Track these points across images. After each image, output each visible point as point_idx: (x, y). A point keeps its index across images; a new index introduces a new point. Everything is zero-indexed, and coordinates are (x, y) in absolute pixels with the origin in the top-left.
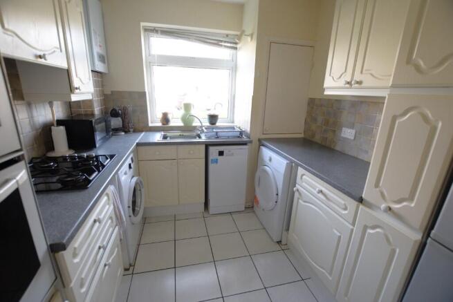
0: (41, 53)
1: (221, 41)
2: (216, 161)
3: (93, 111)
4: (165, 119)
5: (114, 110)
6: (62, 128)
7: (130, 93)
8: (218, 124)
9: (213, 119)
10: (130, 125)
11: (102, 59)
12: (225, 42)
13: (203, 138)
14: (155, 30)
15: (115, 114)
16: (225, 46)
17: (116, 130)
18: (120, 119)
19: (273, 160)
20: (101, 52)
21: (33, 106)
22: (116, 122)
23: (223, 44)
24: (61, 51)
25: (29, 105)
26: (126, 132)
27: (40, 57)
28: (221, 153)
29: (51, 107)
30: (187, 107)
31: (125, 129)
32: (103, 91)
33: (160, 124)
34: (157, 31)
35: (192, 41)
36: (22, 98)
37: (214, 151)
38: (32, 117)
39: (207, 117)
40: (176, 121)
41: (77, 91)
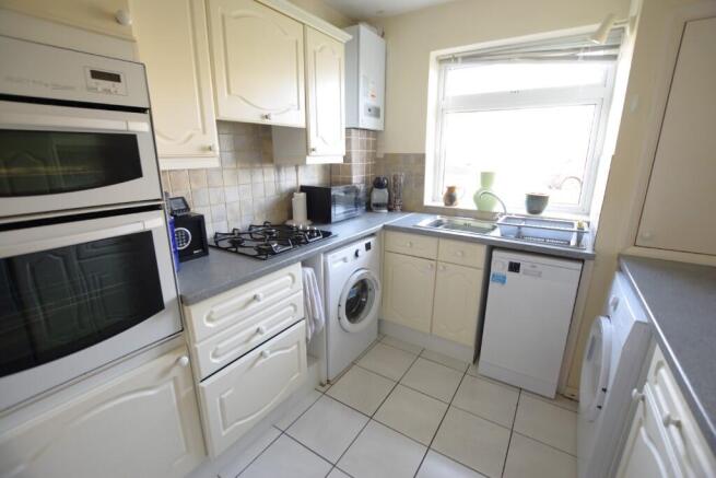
0: (266, 113)
1: (578, 49)
2: (502, 280)
3: (351, 179)
4: (450, 197)
5: (378, 179)
6: (303, 195)
7: (406, 156)
8: (545, 214)
9: (536, 203)
10: (398, 201)
11: (375, 112)
12: (587, 49)
13: (495, 235)
14: (454, 59)
15: (378, 184)
16: (585, 58)
17: (378, 206)
18: (386, 191)
19: (619, 307)
20: (372, 103)
21: (283, 170)
22: (380, 196)
23: (581, 54)
24: (299, 108)
25: (278, 168)
26: (390, 210)
27: (266, 117)
28: (514, 267)
29: (297, 170)
30: (486, 178)
31: (390, 207)
32: (374, 154)
33: (441, 204)
34: (456, 59)
35: (515, 62)
36: (271, 161)
37: (501, 260)
38: (279, 181)
39: (524, 199)
40: (465, 202)
41: (313, 153)
